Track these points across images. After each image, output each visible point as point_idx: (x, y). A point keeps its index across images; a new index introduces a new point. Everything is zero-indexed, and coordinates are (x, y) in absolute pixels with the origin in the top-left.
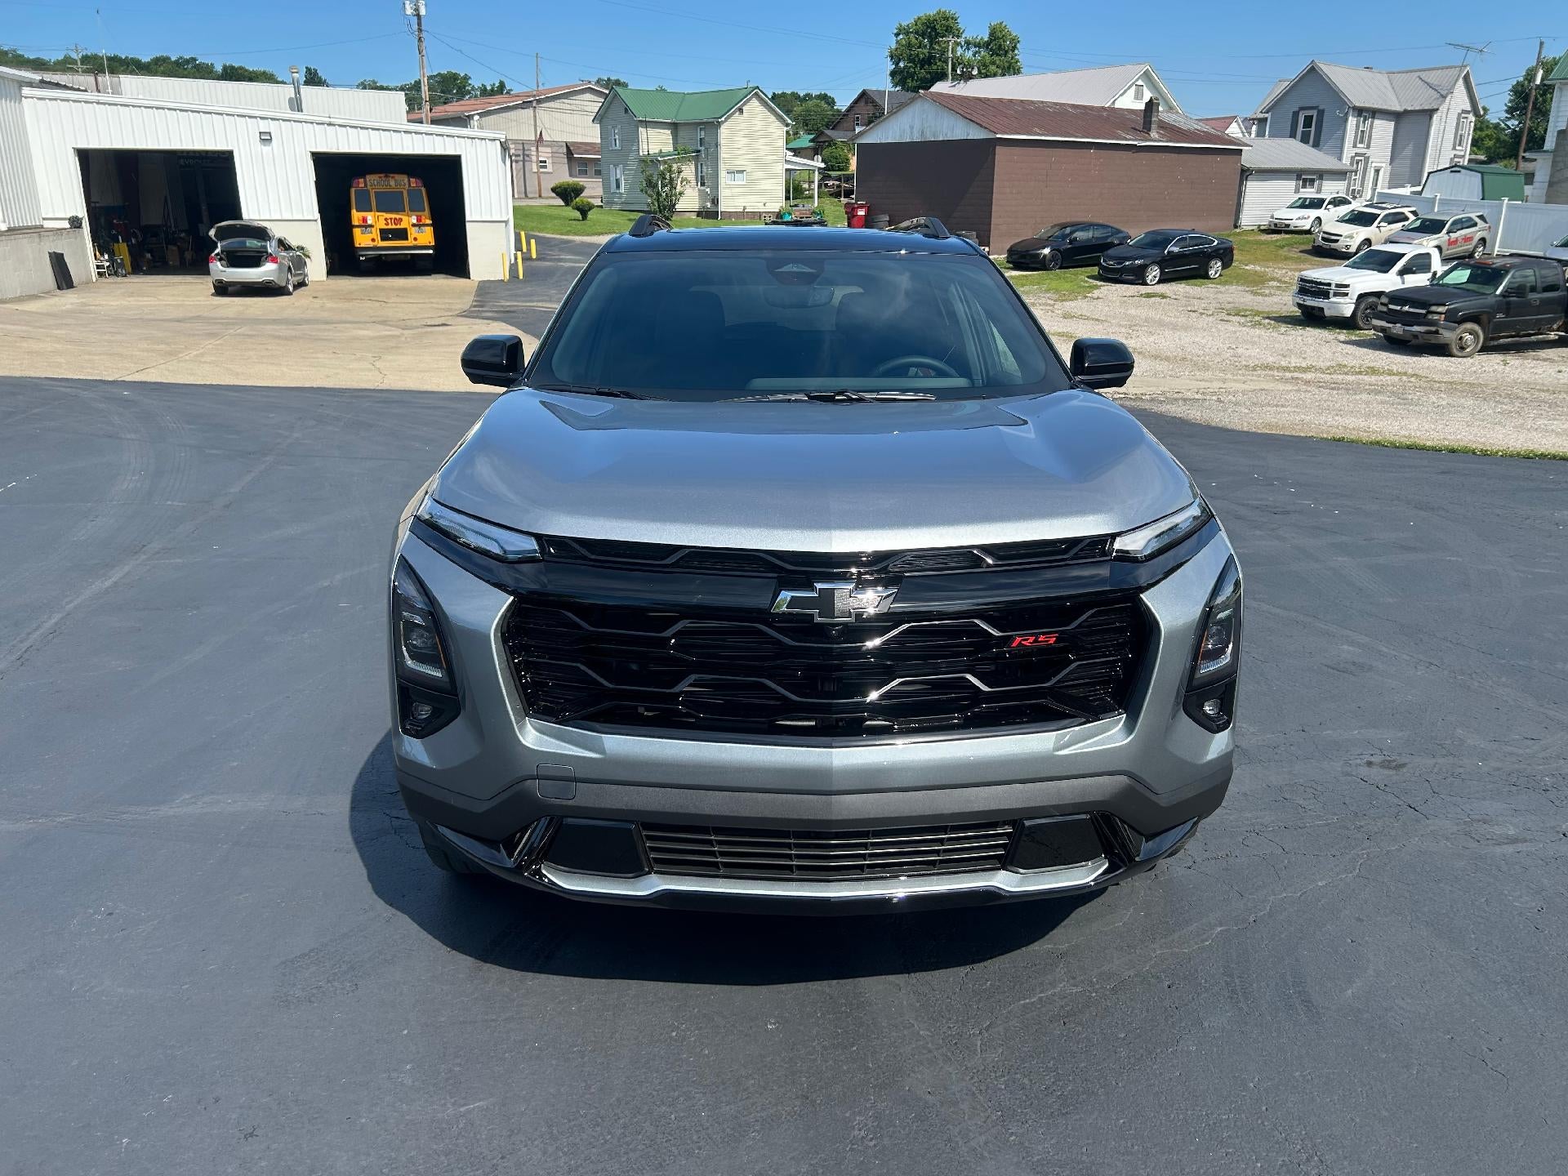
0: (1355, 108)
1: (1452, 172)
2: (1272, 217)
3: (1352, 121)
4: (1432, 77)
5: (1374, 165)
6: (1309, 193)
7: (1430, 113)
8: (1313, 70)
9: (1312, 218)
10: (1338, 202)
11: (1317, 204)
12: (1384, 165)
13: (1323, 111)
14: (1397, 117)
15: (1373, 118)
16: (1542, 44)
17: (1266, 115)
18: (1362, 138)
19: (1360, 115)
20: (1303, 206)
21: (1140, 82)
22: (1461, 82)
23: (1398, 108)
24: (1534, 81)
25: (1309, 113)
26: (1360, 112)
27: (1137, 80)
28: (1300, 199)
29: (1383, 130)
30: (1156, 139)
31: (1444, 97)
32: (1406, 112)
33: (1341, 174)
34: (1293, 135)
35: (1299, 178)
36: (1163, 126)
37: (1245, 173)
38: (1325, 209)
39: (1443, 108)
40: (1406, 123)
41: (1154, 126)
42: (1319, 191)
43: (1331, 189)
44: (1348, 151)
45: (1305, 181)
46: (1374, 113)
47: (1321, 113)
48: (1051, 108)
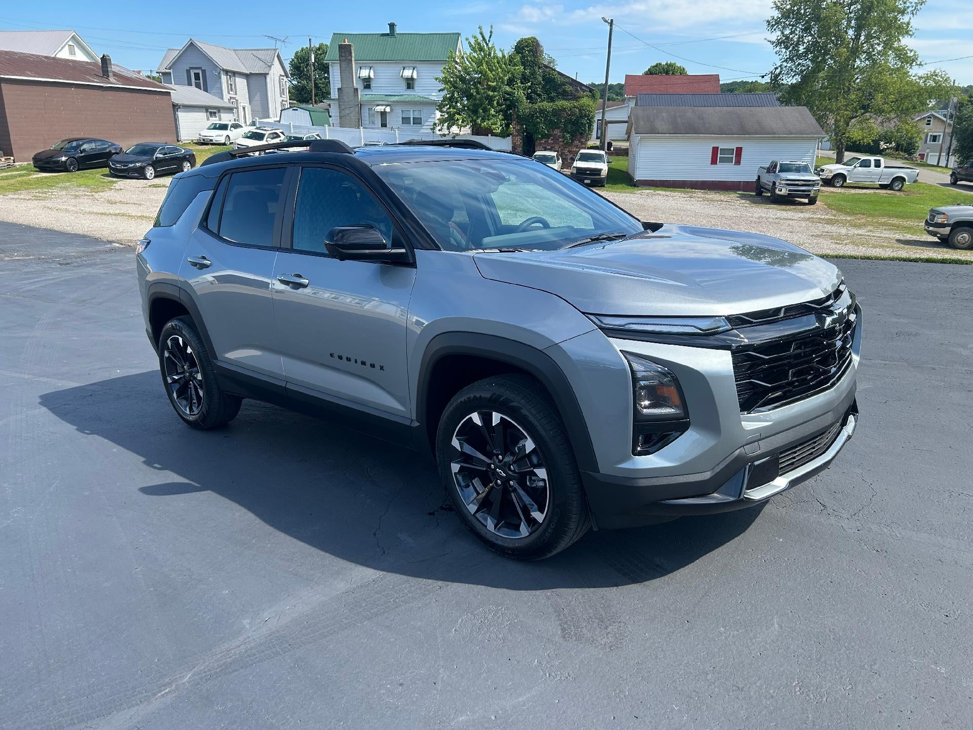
0: (223, 70)
1: (293, 110)
2: (200, 135)
3: (224, 78)
4: (260, 54)
5: (242, 104)
6: (214, 120)
7: (265, 75)
8: (192, 45)
9: (224, 137)
10: (236, 126)
11: (224, 127)
12: (246, 105)
13: (205, 70)
14: (247, 76)
15: (234, 76)
16: (310, 40)
17: (171, 71)
18: (231, 88)
19: (227, 75)
20: (215, 128)
21: (70, 43)
22: (276, 59)
23: (248, 72)
24: (311, 60)
25: (197, 71)
26: (227, 72)
27: (68, 42)
28: (213, 124)
29: (241, 83)
30: (113, 82)
31: (270, 67)
32: (251, 74)
33: (230, 110)
34: (190, 84)
35: (207, 111)
36: (115, 74)
37: (176, 107)
38: (230, 130)
39: (271, 73)
40: (253, 80)
41: (110, 74)
42: (220, 119)
43: (226, 118)
44: (226, 96)
45: (211, 113)
46: (235, 73)
47: (204, 72)
48: (30, 57)
